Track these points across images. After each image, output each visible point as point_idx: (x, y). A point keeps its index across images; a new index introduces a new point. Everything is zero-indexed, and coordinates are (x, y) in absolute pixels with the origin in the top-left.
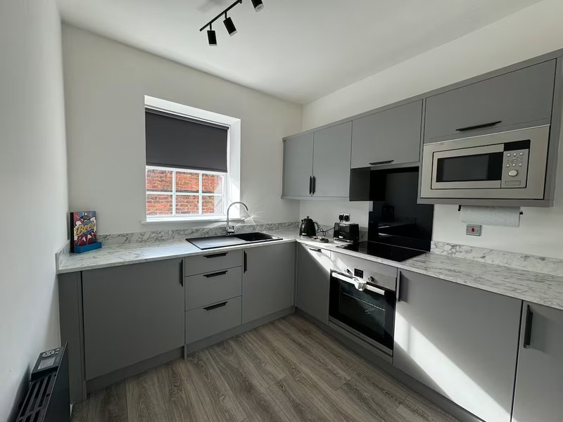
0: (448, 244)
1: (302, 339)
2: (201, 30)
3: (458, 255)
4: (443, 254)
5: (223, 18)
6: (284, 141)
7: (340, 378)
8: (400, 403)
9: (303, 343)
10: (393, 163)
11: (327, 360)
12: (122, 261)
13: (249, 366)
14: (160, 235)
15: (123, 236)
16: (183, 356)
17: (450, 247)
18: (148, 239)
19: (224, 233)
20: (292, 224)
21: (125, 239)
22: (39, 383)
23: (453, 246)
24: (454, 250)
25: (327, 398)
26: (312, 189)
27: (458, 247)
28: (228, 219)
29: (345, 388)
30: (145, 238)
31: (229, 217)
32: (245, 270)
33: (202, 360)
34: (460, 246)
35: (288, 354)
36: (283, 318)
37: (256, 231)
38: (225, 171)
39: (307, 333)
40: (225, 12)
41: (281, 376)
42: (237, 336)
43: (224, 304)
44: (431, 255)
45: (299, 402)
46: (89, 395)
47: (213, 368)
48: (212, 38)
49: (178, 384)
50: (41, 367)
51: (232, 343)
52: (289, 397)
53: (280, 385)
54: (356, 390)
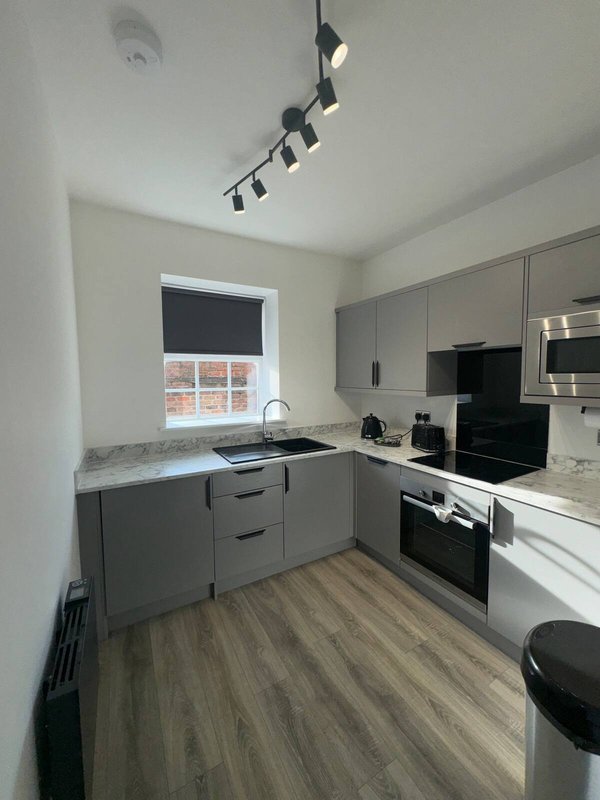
0: (571, 458)
1: (363, 582)
2: (225, 194)
3: (588, 475)
4: (564, 472)
5: (250, 180)
6: (338, 312)
7: (413, 638)
8: (495, 677)
9: (365, 588)
10: (484, 346)
11: (397, 613)
12: (142, 479)
13: (294, 614)
14: (182, 444)
15: (140, 445)
16: (212, 596)
17: (575, 463)
18: (169, 449)
19: (260, 440)
20: (351, 424)
21: (142, 449)
22: (72, 614)
23: (580, 462)
24: (580, 468)
25: (393, 662)
26: (376, 380)
27: (586, 464)
28: (264, 421)
29: (419, 650)
30: (165, 447)
31: (267, 419)
32: (287, 489)
33: (235, 602)
34: (589, 462)
35: (344, 601)
36: (339, 553)
37: (302, 436)
38: (260, 353)
39: (370, 574)
40: (253, 173)
41: (333, 629)
42: (279, 575)
43: (261, 532)
44: (547, 475)
45: (356, 663)
46: (110, 634)
47: (249, 612)
48: (238, 204)
49: (208, 629)
50: (73, 597)
51: (273, 583)
52: (344, 657)
53: (333, 640)
54: (435, 654)
